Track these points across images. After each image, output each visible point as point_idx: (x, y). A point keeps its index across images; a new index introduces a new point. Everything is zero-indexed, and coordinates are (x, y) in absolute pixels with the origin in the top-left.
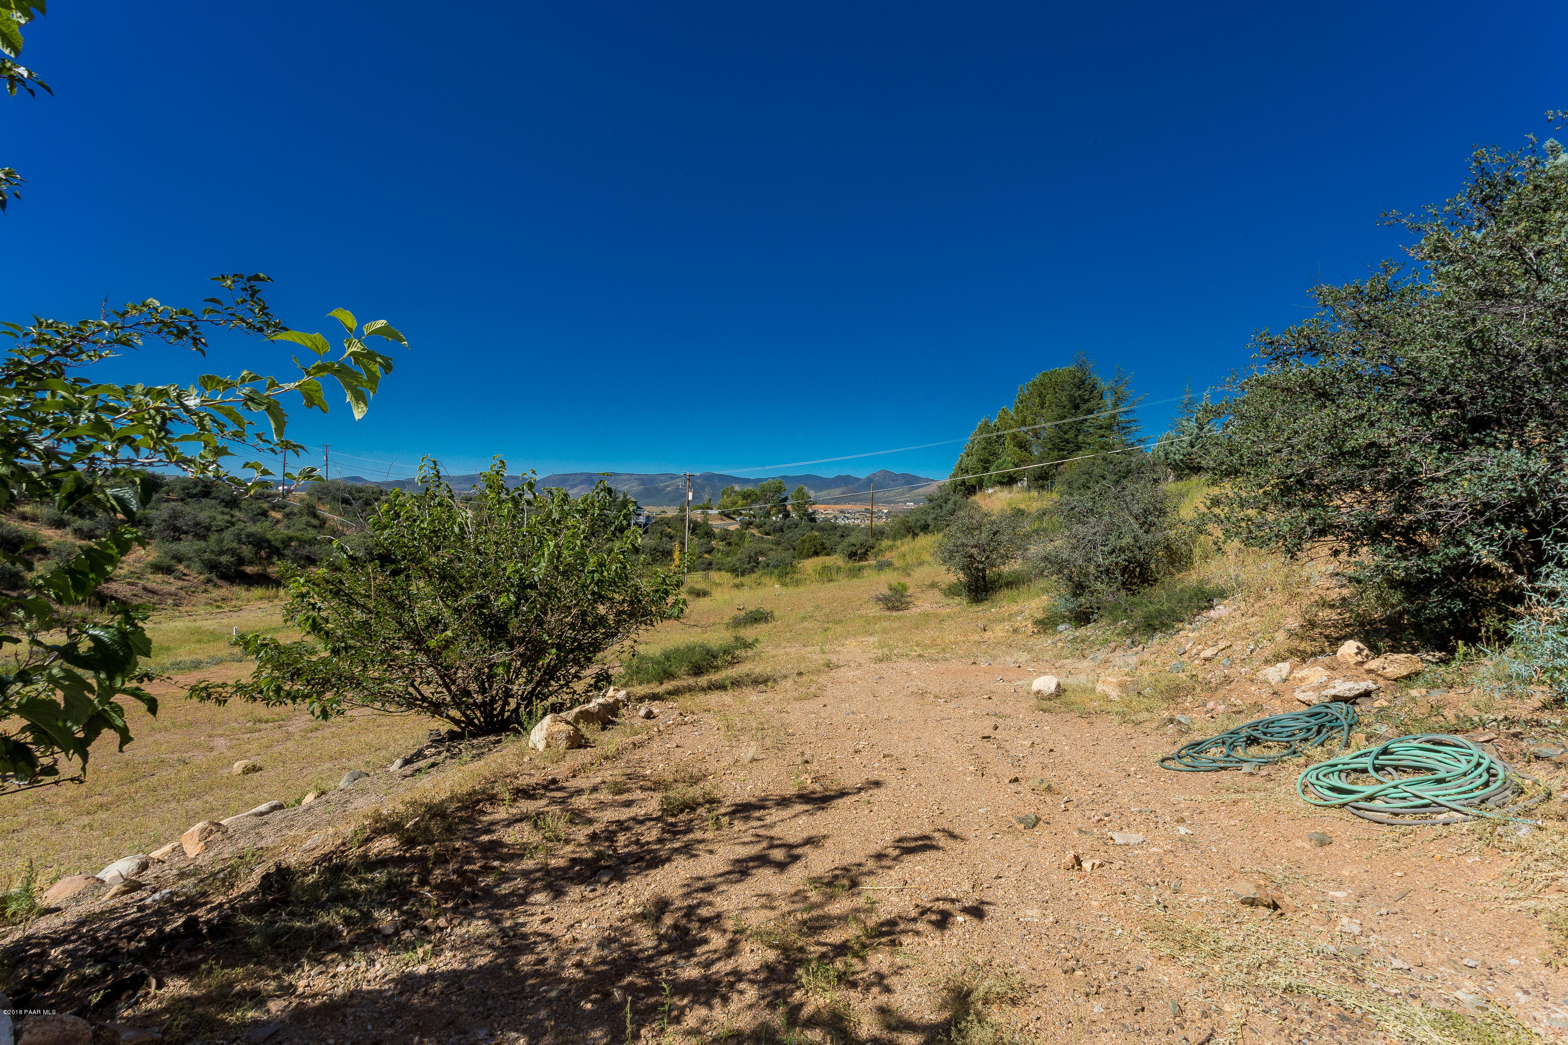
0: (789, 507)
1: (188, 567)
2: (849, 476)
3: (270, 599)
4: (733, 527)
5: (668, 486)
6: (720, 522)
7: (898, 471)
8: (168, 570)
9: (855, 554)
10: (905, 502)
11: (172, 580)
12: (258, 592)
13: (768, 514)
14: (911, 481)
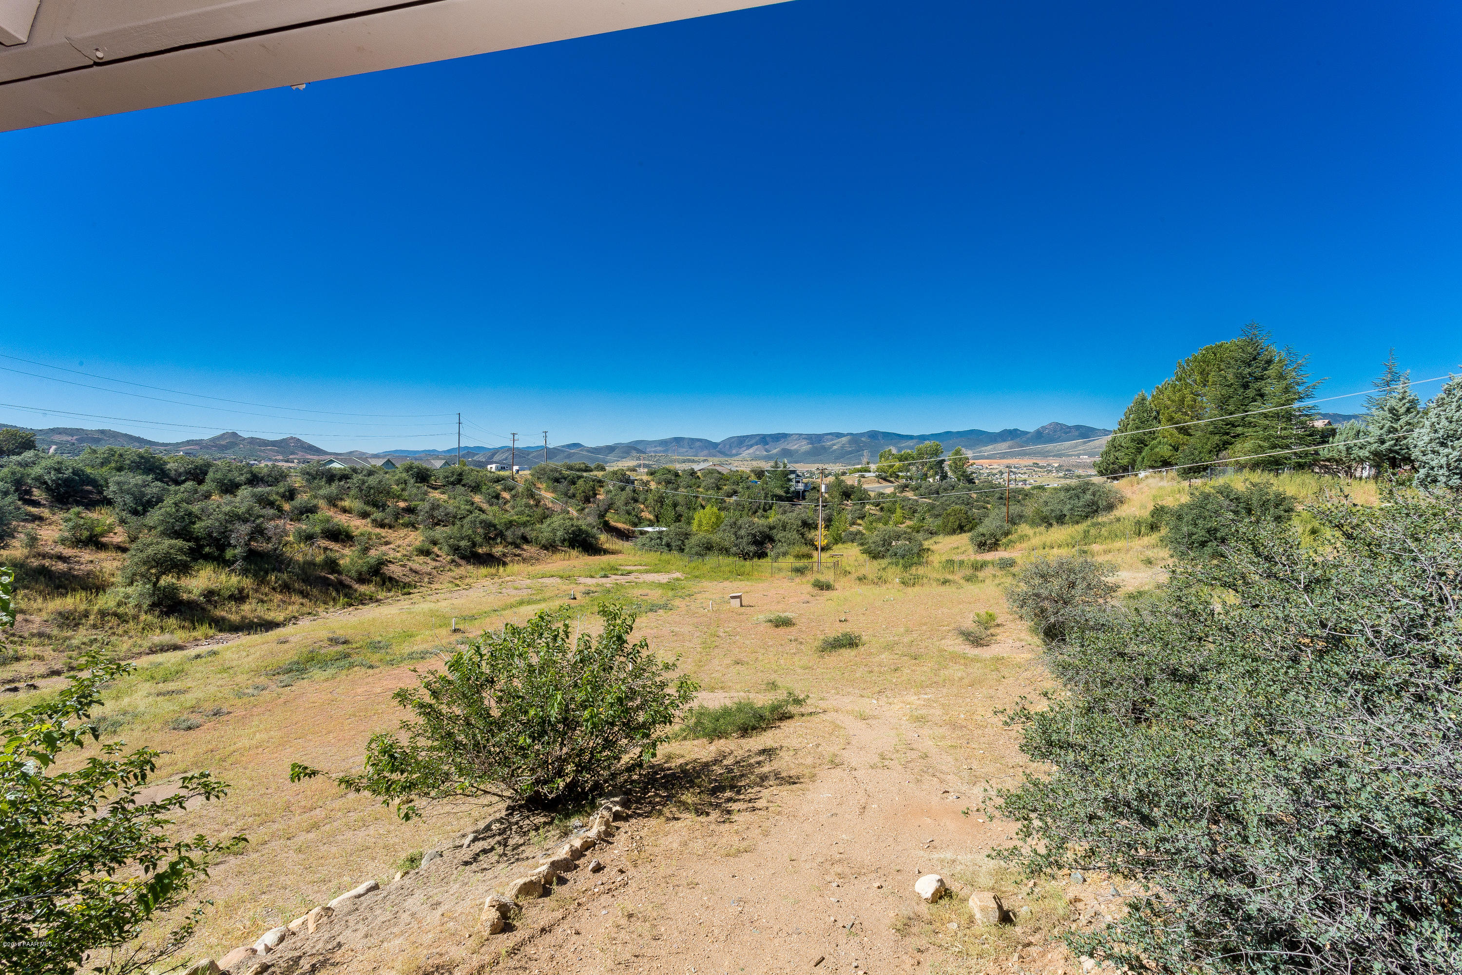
0: (947, 469)
1: (440, 549)
2: (1016, 430)
3: (492, 576)
4: (889, 489)
5: (834, 445)
6: (877, 485)
7: (1071, 422)
8: (426, 553)
9: (985, 544)
10: (1078, 455)
11: (429, 561)
12: (483, 570)
13: (925, 476)
14: (1085, 433)
